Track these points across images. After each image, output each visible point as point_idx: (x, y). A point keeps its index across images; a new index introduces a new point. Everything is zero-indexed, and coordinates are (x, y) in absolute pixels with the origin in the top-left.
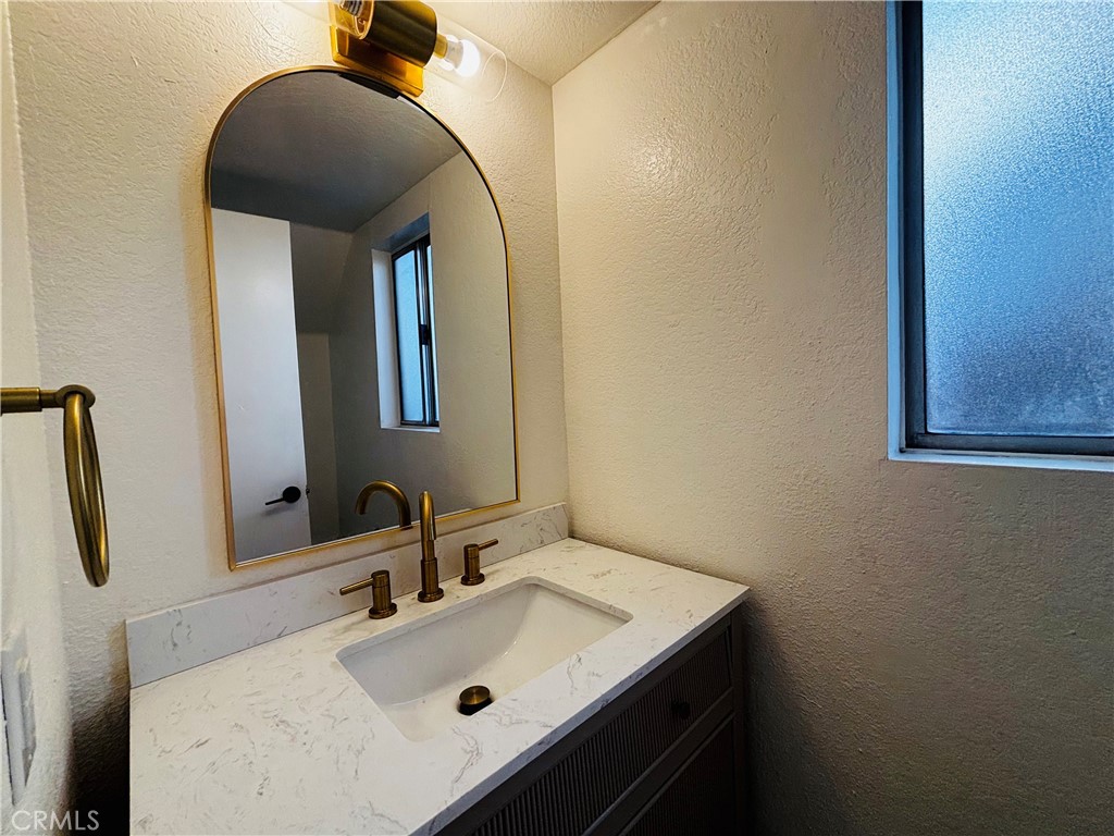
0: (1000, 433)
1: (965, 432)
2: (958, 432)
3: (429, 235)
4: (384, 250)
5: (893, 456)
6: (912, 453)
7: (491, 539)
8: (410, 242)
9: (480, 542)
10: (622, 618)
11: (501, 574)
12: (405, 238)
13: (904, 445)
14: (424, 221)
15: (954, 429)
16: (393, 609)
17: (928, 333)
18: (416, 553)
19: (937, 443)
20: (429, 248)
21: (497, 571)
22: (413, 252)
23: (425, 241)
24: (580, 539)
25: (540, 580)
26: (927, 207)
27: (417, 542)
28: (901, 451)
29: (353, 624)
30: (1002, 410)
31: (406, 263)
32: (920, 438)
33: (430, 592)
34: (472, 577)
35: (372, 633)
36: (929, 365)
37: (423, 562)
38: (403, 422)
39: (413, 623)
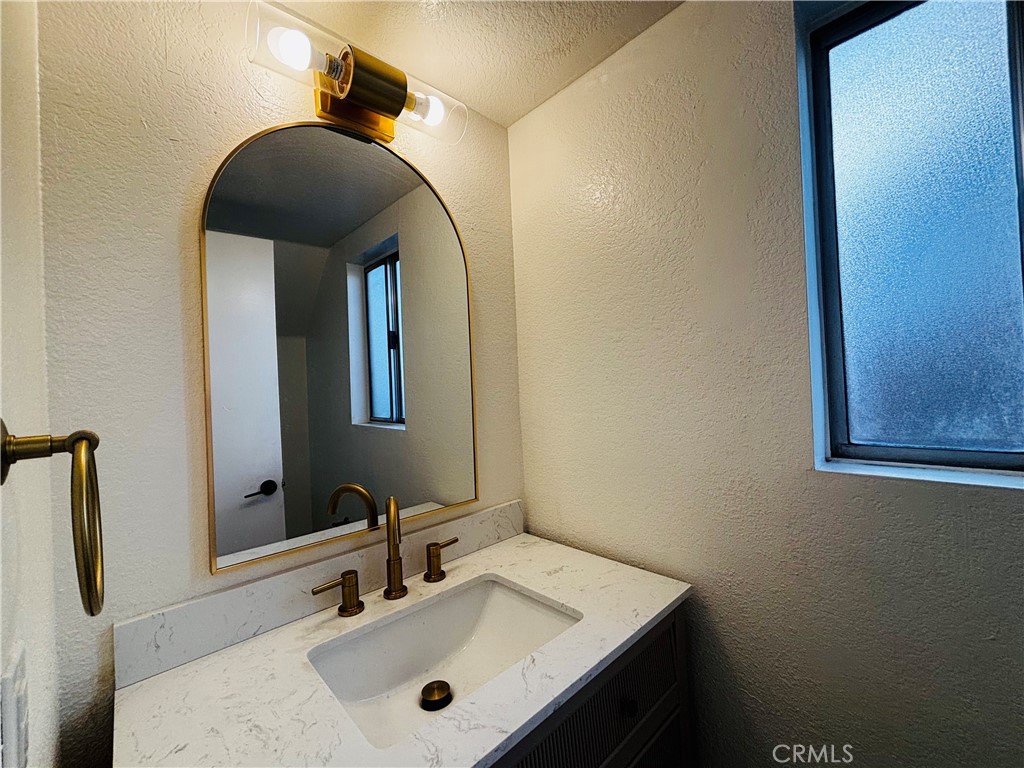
0: (917, 446)
1: (885, 444)
2: (878, 443)
3: (397, 253)
4: (359, 264)
5: (820, 466)
6: (838, 462)
7: (452, 537)
8: (381, 257)
9: (441, 540)
10: (574, 617)
11: (461, 571)
12: (377, 253)
13: (829, 455)
14: (394, 240)
15: (873, 440)
16: (361, 606)
17: (847, 353)
18: (382, 551)
19: (861, 453)
20: (398, 263)
21: (457, 567)
22: (383, 266)
23: (394, 257)
24: (534, 534)
25: (497, 576)
26: (840, 243)
27: (382, 541)
28: (827, 460)
29: (323, 622)
30: (916, 425)
31: (377, 276)
32: (844, 448)
33: (396, 590)
34: (434, 574)
35: (340, 632)
36: (849, 382)
37: (389, 561)
38: (372, 418)
39: (378, 621)
